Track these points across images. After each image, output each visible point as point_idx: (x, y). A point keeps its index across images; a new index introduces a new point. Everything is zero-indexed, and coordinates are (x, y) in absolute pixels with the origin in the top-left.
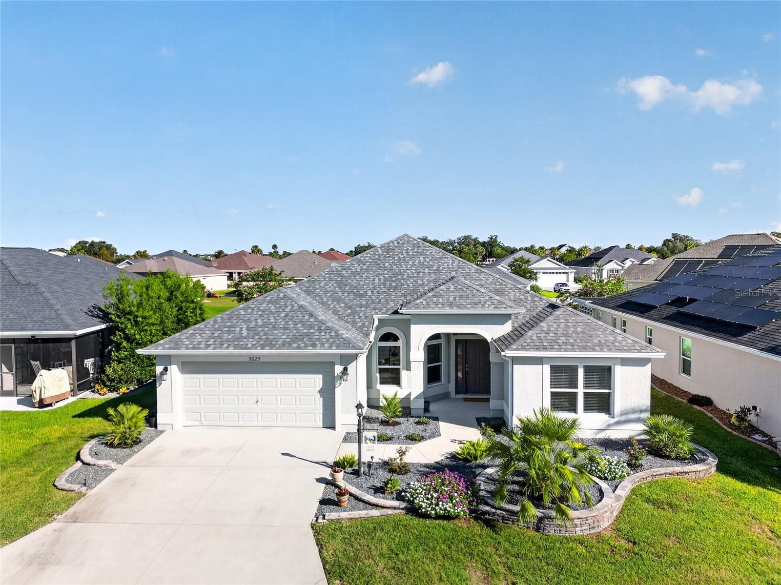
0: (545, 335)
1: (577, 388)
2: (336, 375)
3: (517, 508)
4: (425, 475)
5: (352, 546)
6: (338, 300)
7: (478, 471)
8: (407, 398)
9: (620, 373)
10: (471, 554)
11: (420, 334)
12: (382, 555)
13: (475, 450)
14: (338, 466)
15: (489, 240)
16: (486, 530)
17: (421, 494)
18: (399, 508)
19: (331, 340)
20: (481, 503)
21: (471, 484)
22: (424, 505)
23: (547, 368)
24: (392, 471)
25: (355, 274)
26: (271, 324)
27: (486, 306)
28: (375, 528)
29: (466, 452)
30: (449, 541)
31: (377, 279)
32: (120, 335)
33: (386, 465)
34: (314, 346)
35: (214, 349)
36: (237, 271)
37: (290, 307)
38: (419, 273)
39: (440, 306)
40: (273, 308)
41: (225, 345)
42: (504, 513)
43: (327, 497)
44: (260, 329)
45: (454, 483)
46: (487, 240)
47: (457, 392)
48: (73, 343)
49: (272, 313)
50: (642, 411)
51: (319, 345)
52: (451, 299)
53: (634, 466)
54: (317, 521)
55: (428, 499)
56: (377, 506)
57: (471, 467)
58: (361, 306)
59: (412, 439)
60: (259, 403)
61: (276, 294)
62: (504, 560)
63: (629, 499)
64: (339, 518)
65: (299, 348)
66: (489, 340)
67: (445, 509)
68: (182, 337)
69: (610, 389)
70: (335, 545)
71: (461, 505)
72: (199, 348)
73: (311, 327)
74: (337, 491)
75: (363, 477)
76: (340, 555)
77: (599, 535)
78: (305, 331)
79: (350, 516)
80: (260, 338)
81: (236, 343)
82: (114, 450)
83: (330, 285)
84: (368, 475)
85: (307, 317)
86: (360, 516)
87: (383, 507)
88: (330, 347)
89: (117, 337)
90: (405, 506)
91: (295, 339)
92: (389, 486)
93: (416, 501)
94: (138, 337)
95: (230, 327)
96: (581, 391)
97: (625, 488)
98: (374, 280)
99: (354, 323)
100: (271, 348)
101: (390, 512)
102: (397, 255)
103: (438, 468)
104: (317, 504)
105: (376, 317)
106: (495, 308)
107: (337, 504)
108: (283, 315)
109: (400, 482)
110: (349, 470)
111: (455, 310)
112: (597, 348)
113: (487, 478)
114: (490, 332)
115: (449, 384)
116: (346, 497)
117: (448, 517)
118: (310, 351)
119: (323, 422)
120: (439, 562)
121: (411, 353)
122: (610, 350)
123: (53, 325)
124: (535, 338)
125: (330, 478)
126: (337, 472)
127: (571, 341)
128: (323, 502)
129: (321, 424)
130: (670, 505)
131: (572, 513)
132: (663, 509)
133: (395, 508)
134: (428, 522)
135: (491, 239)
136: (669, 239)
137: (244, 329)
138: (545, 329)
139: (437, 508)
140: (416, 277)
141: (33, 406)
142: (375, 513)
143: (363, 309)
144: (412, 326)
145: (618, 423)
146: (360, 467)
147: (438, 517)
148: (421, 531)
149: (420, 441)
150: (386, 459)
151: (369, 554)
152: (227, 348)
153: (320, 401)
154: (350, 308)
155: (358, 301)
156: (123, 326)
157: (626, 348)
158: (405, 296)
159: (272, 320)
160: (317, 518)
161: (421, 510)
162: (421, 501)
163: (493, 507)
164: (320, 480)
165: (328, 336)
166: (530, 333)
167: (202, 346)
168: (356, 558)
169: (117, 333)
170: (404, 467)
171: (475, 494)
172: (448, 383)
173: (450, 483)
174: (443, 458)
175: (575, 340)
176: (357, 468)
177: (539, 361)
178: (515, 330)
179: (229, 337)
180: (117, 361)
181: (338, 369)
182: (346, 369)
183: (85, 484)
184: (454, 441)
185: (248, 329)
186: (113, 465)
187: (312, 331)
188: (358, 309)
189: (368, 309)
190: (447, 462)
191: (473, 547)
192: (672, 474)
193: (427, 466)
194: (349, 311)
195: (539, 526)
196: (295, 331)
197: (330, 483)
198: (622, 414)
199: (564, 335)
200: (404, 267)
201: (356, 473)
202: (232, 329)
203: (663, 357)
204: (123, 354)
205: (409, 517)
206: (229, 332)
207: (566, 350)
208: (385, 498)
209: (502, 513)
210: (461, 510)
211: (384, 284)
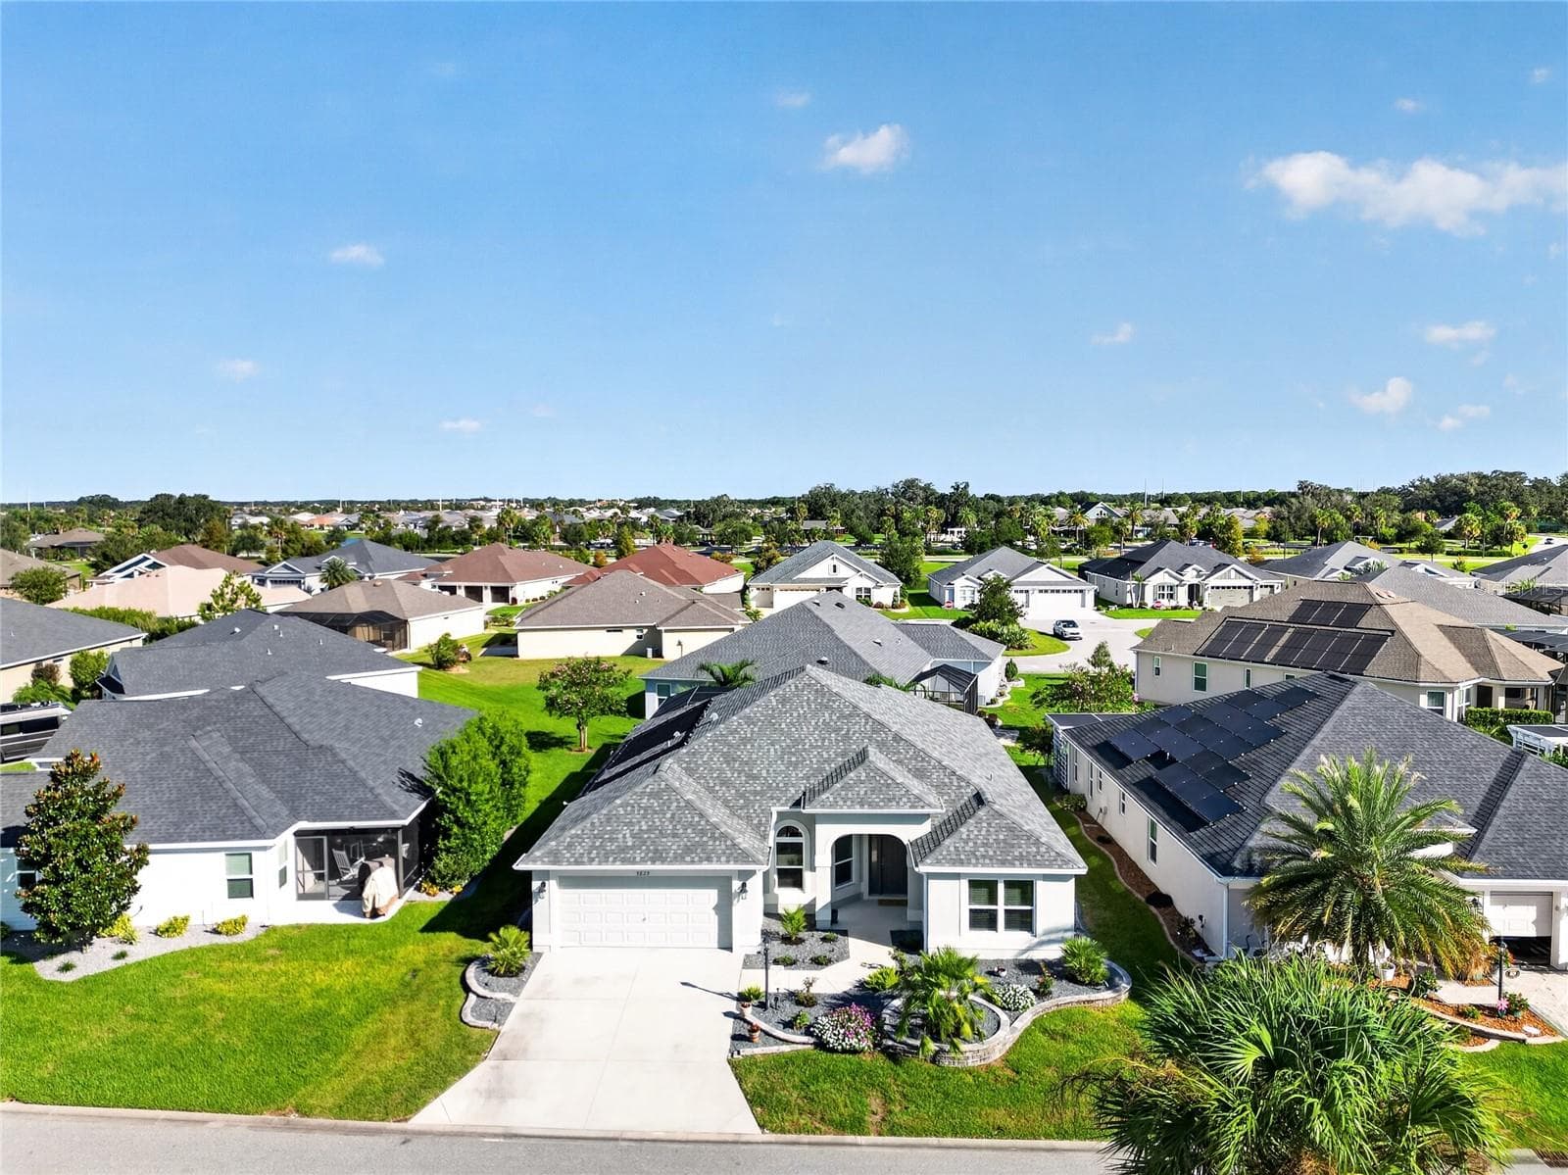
0: (962, 844)
1: (996, 904)
2: (733, 890)
3: (918, 1043)
4: (833, 1008)
5: (768, 1079)
6: (725, 783)
7: (886, 1002)
8: (812, 904)
9: (1041, 889)
10: (873, 1085)
11: (826, 836)
12: (794, 1087)
13: (884, 979)
14: (743, 998)
15: (952, 490)
16: (888, 1064)
17: (828, 1030)
18: (808, 1044)
19: (728, 852)
20: (885, 1038)
21: (877, 1020)
22: (831, 1041)
23: (965, 883)
24: (799, 1003)
25: (744, 741)
26: (656, 828)
27: (901, 804)
28: (786, 1062)
29: (874, 981)
30: (854, 1074)
31: (772, 750)
32: (449, 818)
33: (793, 997)
34: (709, 860)
35: (600, 863)
36: (489, 584)
37: (675, 804)
38: (824, 740)
39: (849, 803)
40: (656, 804)
41: (611, 859)
42: (906, 1046)
43: (737, 1033)
44: (646, 836)
45: (859, 1017)
46: (948, 491)
47: (871, 892)
48: (400, 833)
49: (655, 812)
50: (1066, 931)
51: (715, 859)
52: (862, 793)
53: (1041, 993)
54: (732, 1056)
55: (835, 1035)
56: (787, 1041)
57: (879, 997)
58: (756, 793)
59: (819, 962)
60: (646, 921)
61: (656, 784)
62: (901, 1089)
63: (1027, 1032)
64: (753, 1054)
65: (693, 862)
66: (906, 842)
67: (851, 1044)
68: (561, 848)
69: (1032, 905)
70: (753, 1079)
71: (866, 1040)
72: (583, 863)
73: (703, 832)
74: (749, 1027)
75: (770, 1010)
76: (758, 1087)
77: (988, 1066)
78: (697, 839)
79: (764, 1051)
80: (648, 848)
81: (622, 856)
82: (501, 979)
83: (715, 759)
84: (776, 1008)
85: (697, 819)
86: (773, 1052)
87: (793, 1043)
88: (728, 862)
89: (446, 820)
90: (814, 1041)
91: (688, 850)
92: (798, 1021)
93: (824, 1037)
94: (472, 821)
95: (612, 832)
96: (1001, 908)
97: (1025, 1020)
98: (769, 749)
99: (749, 818)
100: (663, 862)
101: (800, 1047)
102: (796, 709)
103: (844, 1001)
104: (729, 1040)
105: (775, 810)
106: (911, 807)
107: (750, 1039)
108: (668, 816)
109: (809, 1015)
110: (755, 1002)
111: (866, 810)
112: (1017, 863)
113: (894, 1011)
114: (907, 834)
115: (862, 883)
116: (758, 1034)
117: (854, 1051)
118: (705, 866)
119: (719, 942)
120: (844, 1092)
121: (816, 857)
122: (1030, 865)
123: (375, 813)
124: (952, 849)
125: (738, 1012)
126: (745, 1007)
127: (991, 853)
128: (735, 1037)
129: (716, 946)
130: (1064, 1036)
131: (963, 1047)
132: (1055, 1040)
133: (804, 1044)
134: (835, 1056)
135: (957, 489)
136: (1292, 491)
137: (628, 835)
138: (964, 836)
139: (844, 1044)
140: (820, 747)
141: (364, 915)
142: (786, 1048)
143: (758, 798)
144: (817, 826)
145: (1041, 943)
146: (766, 1000)
147: (844, 1051)
148: (829, 1065)
149: (827, 965)
150: (792, 989)
151: (784, 1085)
152: (614, 861)
153: (714, 919)
154: (742, 796)
155: (751, 785)
156: (454, 807)
157: (1047, 863)
158: (808, 778)
159: (658, 824)
160: (732, 1054)
161: (829, 1045)
162: (829, 1037)
163: (895, 1041)
164: (727, 1014)
165: (723, 847)
166: (947, 842)
167: (585, 860)
168: (773, 1090)
169: (446, 815)
170: (811, 998)
171: (880, 1029)
172: (860, 881)
173: (856, 1020)
174: (851, 987)
175: (995, 852)
176: (763, 1000)
177: (957, 876)
178: (934, 831)
179: (613, 847)
180: (445, 850)
181: (736, 885)
182: (744, 885)
183: (495, 1021)
184: (863, 965)
185: (633, 836)
186: (510, 998)
187: (705, 839)
188: (752, 798)
189: (765, 798)
190: (855, 992)
191: (875, 1079)
192: (1078, 1002)
193: (834, 997)
194: (742, 801)
195: (935, 1059)
196: (685, 839)
197: (739, 1017)
198: (1046, 933)
199: (985, 845)
200: (805, 729)
201: (763, 1006)
202: (615, 836)
203: (1084, 873)
204: (454, 843)
205: (817, 1051)
206: (611, 840)
207: (983, 865)
208: (794, 1034)
209: (904, 1047)
210: (866, 1044)
211: (782, 758)
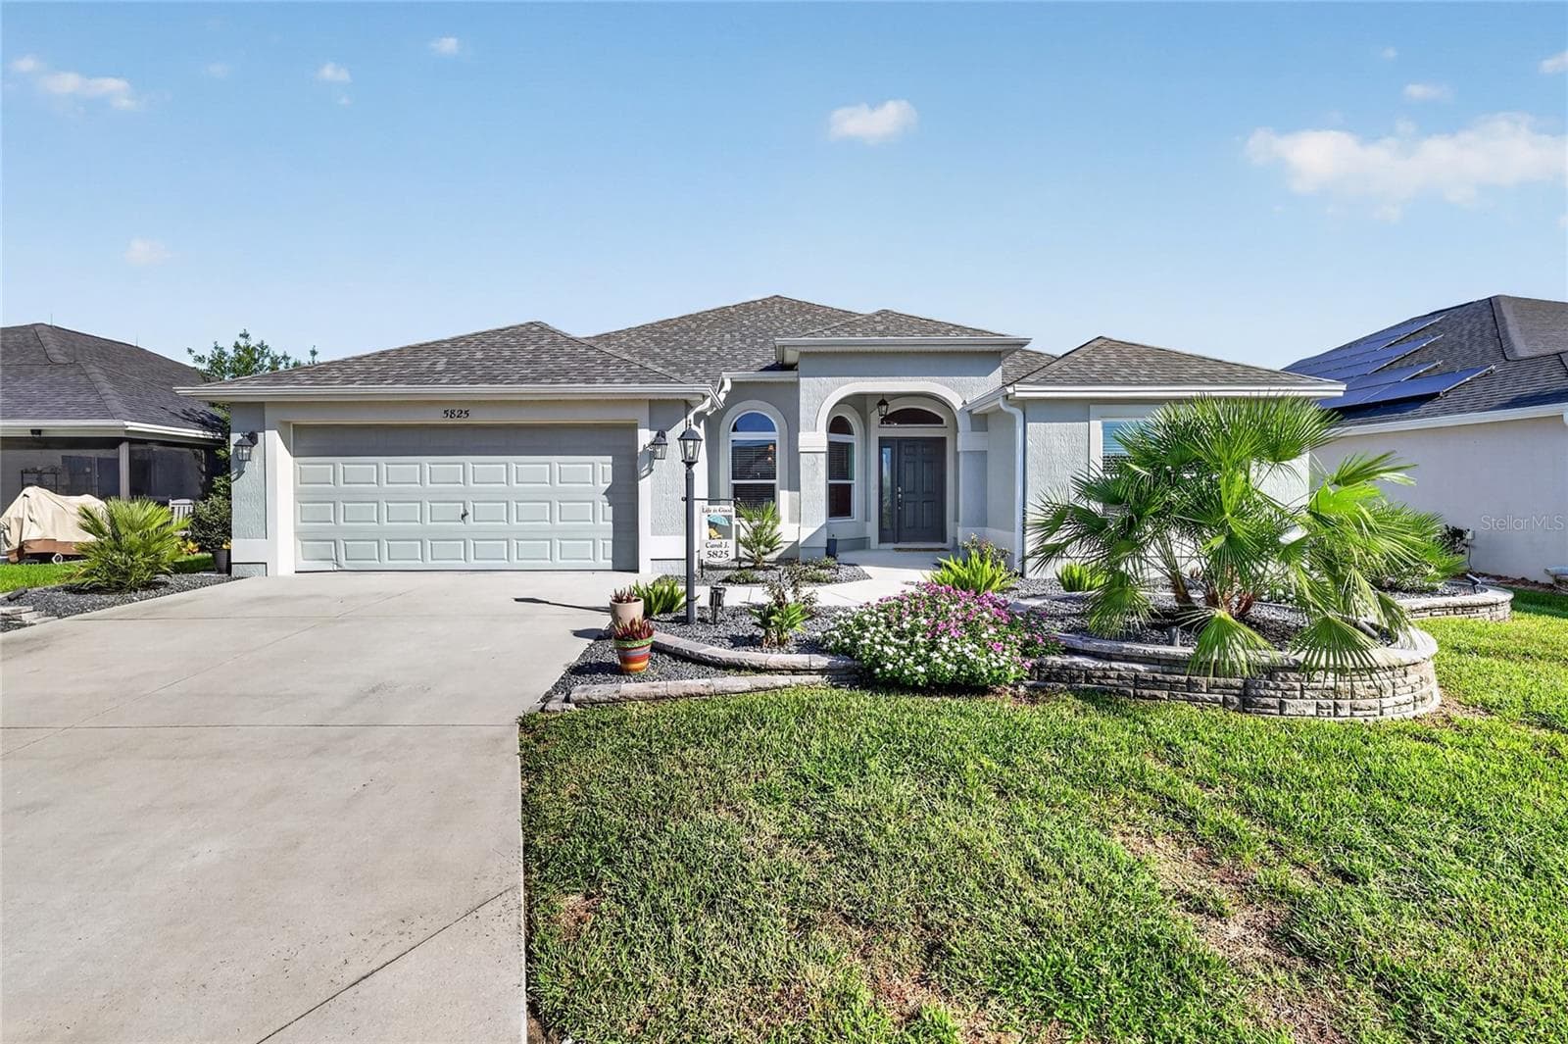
2: (640, 449)
6: (651, 356)
11: (818, 398)
23: (1097, 427)
25: (686, 331)
27: (951, 334)
34: (588, 381)
35: (363, 386)
42: (1140, 667)
43: (589, 662)
44: (476, 363)
47: (882, 540)
48: (124, 450)
49: (508, 346)
51: (602, 381)
52: (879, 328)
54: (542, 709)
56: (739, 668)
58: (697, 362)
59: (813, 579)
60: (470, 518)
64: (617, 696)
65: (555, 383)
66: (957, 409)
70: (590, 766)
71: (1004, 650)
73: (587, 360)
75: (699, 625)
78: (573, 365)
79: (655, 690)
81: (415, 378)
84: (712, 622)
86: (688, 691)
87: (758, 670)
88: (628, 383)
90: (829, 663)
91: (551, 373)
93: (862, 646)
100: (493, 384)
101: (781, 679)
104: (557, 676)
105: (727, 376)
106: (971, 336)
107: (617, 670)
108: (530, 348)
110: (662, 616)
111: (890, 340)
112: (1204, 380)
114: (959, 391)
115: (868, 523)
117: (969, 685)
119: (613, 560)
123: (82, 414)
128: (577, 671)
129: (608, 564)
133: (795, 671)
137: (441, 363)
139: (933, 657)
142: (735, 684)
143: (700, 365)
144: (802, 379)
147: (939, 686)
149: (829, 582)
150: (757, 602)
151: (718, 789)
153: (607, 513)
154: (674, 364)
160: (546, 703)
161: (882, 667)
162: (880, 643)
164: (582, 634)
165: (622, 371)
167: (336, 382)
172: (866, 520)
175: (1151, 371)
176: (681, 613)
179: (404, 372)
181: (645, 437)
182: (661, 436)
185: (449, 363)
187: (589, 365)
188: (690, 365)
197: (609, 636)
201: (681, 620)
202: (415, 363)
203: (1341, 394)
205: (841, 694)
206: (404, 367)
207: (1141, 383)
208: (763, 652)
209: (1133, 670)
